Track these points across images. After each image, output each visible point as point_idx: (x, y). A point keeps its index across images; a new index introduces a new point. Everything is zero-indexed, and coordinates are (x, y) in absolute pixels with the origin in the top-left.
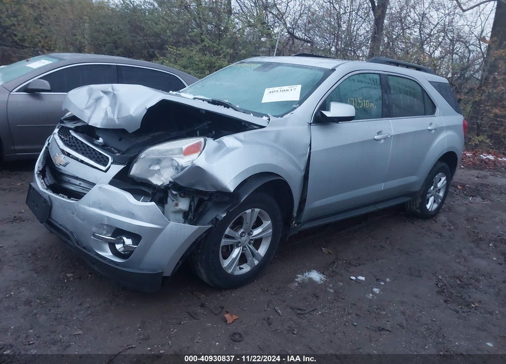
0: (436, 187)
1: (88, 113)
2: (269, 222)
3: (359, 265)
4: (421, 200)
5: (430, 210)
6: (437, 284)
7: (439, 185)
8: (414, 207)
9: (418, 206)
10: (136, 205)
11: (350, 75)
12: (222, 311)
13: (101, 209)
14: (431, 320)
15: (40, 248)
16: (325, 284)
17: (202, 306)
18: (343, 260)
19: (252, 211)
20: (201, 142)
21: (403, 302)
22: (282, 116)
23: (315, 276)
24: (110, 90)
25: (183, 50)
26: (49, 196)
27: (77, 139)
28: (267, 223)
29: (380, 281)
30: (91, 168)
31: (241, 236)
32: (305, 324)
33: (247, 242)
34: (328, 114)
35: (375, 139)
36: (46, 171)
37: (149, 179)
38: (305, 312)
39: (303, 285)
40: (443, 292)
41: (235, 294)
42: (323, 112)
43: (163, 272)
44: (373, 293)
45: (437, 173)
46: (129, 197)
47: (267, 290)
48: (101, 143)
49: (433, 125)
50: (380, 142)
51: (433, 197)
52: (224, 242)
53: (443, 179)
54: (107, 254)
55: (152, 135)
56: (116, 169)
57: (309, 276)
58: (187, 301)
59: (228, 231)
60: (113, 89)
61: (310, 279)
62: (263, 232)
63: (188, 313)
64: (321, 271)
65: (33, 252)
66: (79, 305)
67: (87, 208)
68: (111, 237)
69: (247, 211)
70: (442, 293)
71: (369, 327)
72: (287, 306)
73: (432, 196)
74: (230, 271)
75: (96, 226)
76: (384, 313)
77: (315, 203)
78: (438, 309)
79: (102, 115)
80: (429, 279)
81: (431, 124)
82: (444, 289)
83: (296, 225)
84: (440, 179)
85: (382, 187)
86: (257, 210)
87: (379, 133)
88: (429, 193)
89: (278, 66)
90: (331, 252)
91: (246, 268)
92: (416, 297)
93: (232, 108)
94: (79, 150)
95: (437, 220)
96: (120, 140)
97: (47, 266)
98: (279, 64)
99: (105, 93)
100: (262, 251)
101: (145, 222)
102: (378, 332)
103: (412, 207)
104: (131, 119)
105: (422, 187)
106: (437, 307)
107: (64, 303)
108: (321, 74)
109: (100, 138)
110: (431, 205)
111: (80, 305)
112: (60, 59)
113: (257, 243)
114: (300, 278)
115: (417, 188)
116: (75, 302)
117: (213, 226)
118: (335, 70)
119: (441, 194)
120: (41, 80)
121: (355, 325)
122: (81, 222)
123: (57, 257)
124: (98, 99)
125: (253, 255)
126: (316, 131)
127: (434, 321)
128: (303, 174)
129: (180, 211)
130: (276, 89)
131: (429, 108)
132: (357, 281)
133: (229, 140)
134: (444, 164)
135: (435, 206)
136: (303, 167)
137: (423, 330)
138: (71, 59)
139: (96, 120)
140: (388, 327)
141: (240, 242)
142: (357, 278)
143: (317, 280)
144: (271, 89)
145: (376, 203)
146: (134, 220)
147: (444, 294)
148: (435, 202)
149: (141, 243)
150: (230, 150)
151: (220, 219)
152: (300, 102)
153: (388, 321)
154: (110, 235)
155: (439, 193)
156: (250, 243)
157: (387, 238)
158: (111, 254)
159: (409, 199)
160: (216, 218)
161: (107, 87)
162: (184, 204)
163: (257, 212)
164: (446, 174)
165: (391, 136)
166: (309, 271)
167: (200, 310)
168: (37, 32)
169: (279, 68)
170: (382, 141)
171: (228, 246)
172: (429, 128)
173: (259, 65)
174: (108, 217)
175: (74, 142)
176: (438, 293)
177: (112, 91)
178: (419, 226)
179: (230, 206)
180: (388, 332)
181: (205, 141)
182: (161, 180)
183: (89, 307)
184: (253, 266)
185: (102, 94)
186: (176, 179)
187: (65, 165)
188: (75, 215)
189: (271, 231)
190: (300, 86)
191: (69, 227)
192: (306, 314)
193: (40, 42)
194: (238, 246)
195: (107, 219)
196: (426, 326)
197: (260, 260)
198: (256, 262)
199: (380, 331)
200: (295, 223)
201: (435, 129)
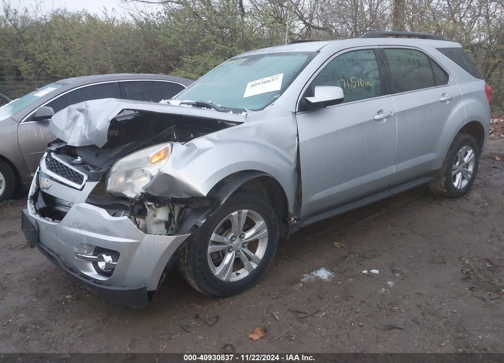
0: (462, 162)
1: (67, 132)
2: (262, 222)
3: (374, 256)
4: (445, 179)
5: (459, 188)
6: (463, 270)
7: (466, 159)
8: (440, 187)
9: (443, 185)
10: (110, 221)
11: (337, 55)
12: (217, 321)
13: (80, 228)
14: (451, 312)
15: (45, 271)
16: (333, 282)
17: (197, 317)
18: (356, 253)
19: (239, 213)
20: (167, 147)
21: (419, 294)
22: (263, 109)
23: (323, 274)
24: (84, 107)
25: (197, 58)
26: (36, 221)
27: (56, 161)
28: (260, 223)
29: (396, 273)
30: (69, 188)
31: (232, 240)
32: (305, 329)
33: (240, 246)
34: (312, 100)
35: (375, 120)
36: (38, 196)
37: (123, 192)
38: (308, 315)
39: (308, 285)
40: (469, 278)
41: (232, 302)
42: (307, 98)
43: (146, 287)
44: (386, 286)
45: (460, 147)
46: (104, 213)
47: (268, 294)
48: (79, 162)
49: (447, 95)
50: (382, 122)
51: (460, 174)
52: (211, 249)
53: (470, 152)
54: (93, 273)
55: (123, 147)
56: (90, 186)
57: (316, 275)
58: (182, 314)
59: (213, 237)
60: (86, 106)
61: (317, 278)
62: (257, 233)
63: (181, 326)
64: (329, 268)
65: (38, 277)
66: (72, 327)
67: (68, 228)
68: (93, 255)
69: (233, 214)
70: (468, 280)
71: (377, 326)
72: (289, 310)
73: (458, 172)
74: (224, 279)
75: (77, 246)
76: (396, 308)
77: (313, 196)
78: (461, 299)
79: (79, 134)
80: (454, 265)
81: (443, 95)
82: (470, 275)
83: (295, 221)
84: (466, 153)
85: (393, 169)
86: (245, 211)
87: (379, 113)
88: (454, 170)
89: (263, 57)
90: (344, 246)
91: (244, 274)
92: (437, 287)
93: (214, 108)
94: (59, 172)
95: (468, 198)
96: (97, 156)
97: (50, 289)
98: (263, 56)
99: (81, 111)
100: (260, 253)
101: (121, 237)
102: (388, 331)
103: (437, 187)
104: (98, 134)
105: (444, 163)
106: (460, 296)
107: (57, 327)
108: (305, 58)
109: (79, 157)
110: (459, 183)
111: (74, 326)
112: (64, 85)
113: (253, 245)
114: (306, 278)
115: (438, 166)
116: (69, 324)
117: (193, 234)
118: (320, 52)
119: (470, 169)
120: (45, 107)
121: (362, 326)
122: (64, 243)
123: (60, 280)
124: (75, 118)
125: (250, 259)
126: (303, 119)
127: (456, 313)
128: (295, 166)
129: (159, 222)
130: (258, 81)
131: (439, 78)
132: (370, 275)
133: (200, 142)
134: (468, 136)
135: (465, 183)
136: (293, 159)
137: (441, 324)
138: (73, 83)
139: (73, 139)
140: (401, 323)
141: (231, 247)
142: (369, 272)
143: (325, 278)
144: (253, 83)
145: (389, 188)
146: (109, 237)
147: (470, 281)
148: (463, 178)
149: (121, 259)
150: (201, 152)
151: (200, 226)
152: (281, 92)
153: (400, 318)
154: (92, 254)
155: (467, 168)
156: (243, 246)
157: (409, 224)
158: (96, 273)
159: (432, 178)
160: (195, 226)
161: (82, 105)
162: (162, 214)
163: (244, 213)
164: (472, 146)
165: (395, 114)
166: (318, 268)
167: (193, 322)
168: (66, 62)
169: (264, 59)
170: (385, 120)
171: (218, 251)
172: (441, 99)
173: (245, 59)
174: (85, 236)
175: (54, 164)
176: (464, 279)
177: (85, 108)
178: (448, 206)
179: (209, 211)
180: (399, 330)
181: (172, 145)
182: (135, 193)
183: (81, 329)
184: (251, 270)
185: (78, 113)
186: (147, 189)
187: (48, 189)
188: (58, 237)
189: (266, 231)
190: (283, 74)
191: (55, 249)
192: (307, 317)
193: (71, 71)
194: (230, 252)
195: (85, 238)
196: (445, 320)
197: (258, 262)
198: (255, 266)
199: (390, 329)
200: (295, 219)
201: (449, 100)
